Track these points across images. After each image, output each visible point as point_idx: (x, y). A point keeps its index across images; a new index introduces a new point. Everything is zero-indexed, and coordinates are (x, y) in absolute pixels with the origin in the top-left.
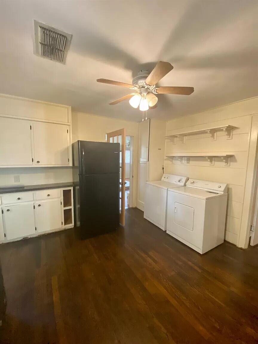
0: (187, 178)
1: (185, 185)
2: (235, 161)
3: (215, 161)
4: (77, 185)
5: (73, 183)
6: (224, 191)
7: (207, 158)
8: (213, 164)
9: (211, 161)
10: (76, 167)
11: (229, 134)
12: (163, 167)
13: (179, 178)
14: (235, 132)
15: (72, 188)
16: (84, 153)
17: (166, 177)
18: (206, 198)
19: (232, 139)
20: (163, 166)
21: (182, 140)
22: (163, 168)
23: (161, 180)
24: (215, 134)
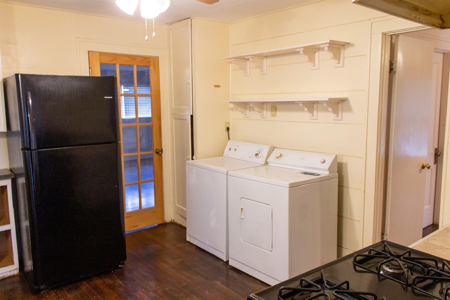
0: (271, 147)
1: (266, 163)
2: (349, 109)
3: (318, 110)
4: (20, 175)
5: (11, 170)
6: (330, 169)
7: (301, 105)
8: (315, 117)
9: (311, 110)
10: (16, 133)
11: (337, 57)
12: (227, 125)
13: (255, 148)
14: (347, 52)
15: (8, 183)
16: (30, 101)
17: (233, 149)
18: (290, 184)
19: (343, 66)
20: (226, 123)
21: (260, 67)
22: (228, 129)
23: (222, 156)
24: (317, 55)
